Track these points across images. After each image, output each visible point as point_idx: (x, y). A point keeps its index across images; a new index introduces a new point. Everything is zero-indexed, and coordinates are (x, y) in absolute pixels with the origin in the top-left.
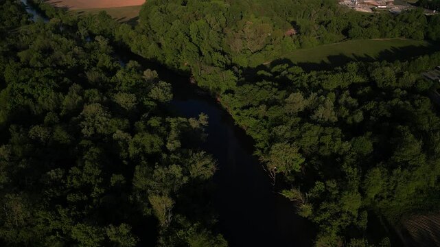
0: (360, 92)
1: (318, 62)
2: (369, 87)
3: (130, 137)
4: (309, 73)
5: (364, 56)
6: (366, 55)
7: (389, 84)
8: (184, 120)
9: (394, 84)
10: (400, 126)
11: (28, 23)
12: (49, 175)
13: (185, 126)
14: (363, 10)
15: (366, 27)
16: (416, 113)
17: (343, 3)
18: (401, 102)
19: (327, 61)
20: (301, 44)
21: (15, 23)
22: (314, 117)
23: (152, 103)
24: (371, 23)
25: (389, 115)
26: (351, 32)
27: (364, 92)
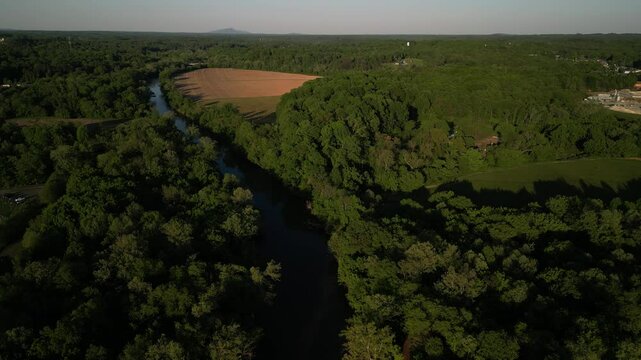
0: (550, 249)
1: (515, 190)
2: (568, 242)
3: (150, 289)
4: (479, 208)
5: (600, 186)
6: (603, 183)
7: (608, 238)
8: (242, 269)
9: (619, 240)
10: (581, 319)
11: (143, 115)
12: (7, 336)
13: (239, 278)
14: (627, 111)
15: (616, 138)
16: (621, 299)
17: (595, 98)
18: (601, 276)
19: (530, 189)
20: (496, 160)
21: (128, 114)
22: (438, 286)
23: (218, 238)
24: (626, 132)
25: (577, 295)
26: (588, 145)
27: (557, 250)
